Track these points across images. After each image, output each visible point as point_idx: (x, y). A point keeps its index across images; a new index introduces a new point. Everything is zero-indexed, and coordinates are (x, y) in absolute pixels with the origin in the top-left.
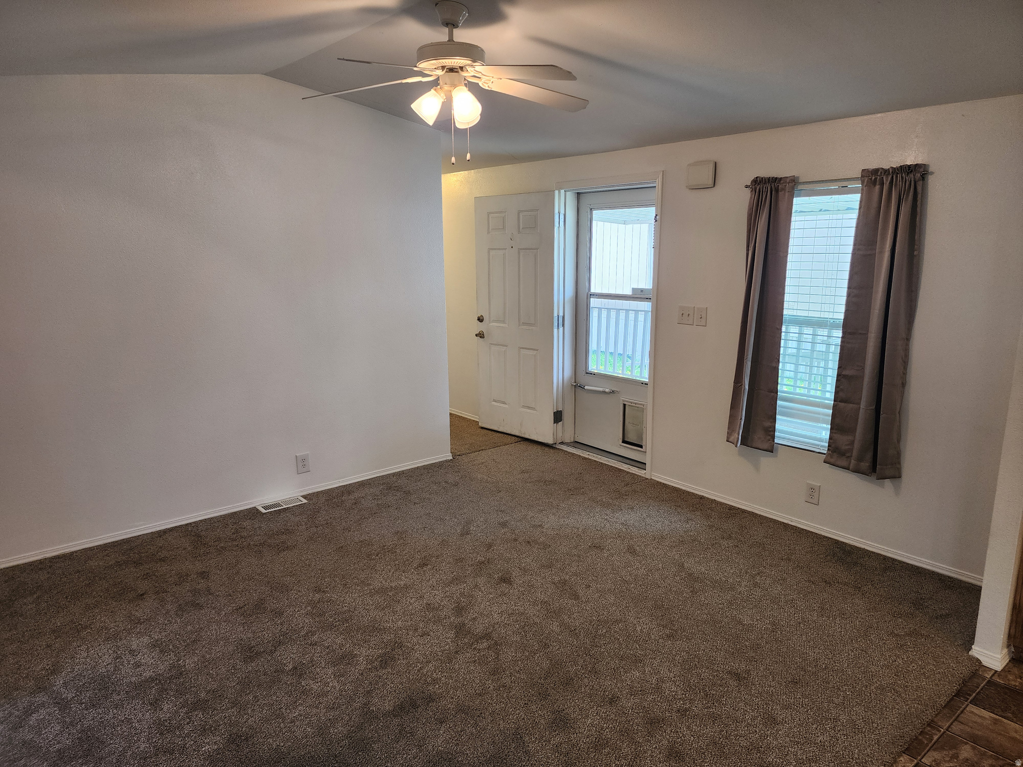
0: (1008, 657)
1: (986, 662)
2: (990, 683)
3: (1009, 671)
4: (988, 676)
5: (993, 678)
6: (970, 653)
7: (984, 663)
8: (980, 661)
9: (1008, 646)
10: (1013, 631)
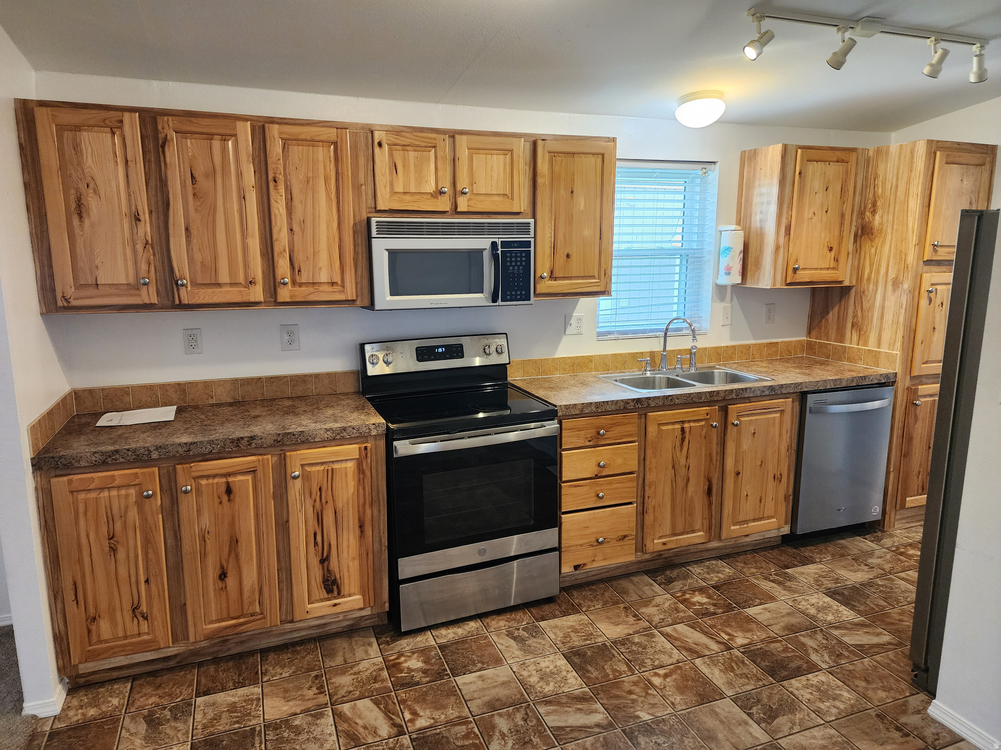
0: (63, 692)
1: (41, 713)
2: (53, 735)
3: (69, 707)
4: (47, 728)
5: (54, 727)
6: (24, 713)
7: (41, 716)
8: (36, 716)
9: (61, 680)
10: (60, 662)
